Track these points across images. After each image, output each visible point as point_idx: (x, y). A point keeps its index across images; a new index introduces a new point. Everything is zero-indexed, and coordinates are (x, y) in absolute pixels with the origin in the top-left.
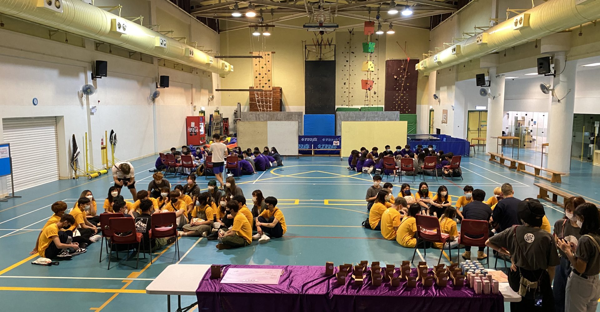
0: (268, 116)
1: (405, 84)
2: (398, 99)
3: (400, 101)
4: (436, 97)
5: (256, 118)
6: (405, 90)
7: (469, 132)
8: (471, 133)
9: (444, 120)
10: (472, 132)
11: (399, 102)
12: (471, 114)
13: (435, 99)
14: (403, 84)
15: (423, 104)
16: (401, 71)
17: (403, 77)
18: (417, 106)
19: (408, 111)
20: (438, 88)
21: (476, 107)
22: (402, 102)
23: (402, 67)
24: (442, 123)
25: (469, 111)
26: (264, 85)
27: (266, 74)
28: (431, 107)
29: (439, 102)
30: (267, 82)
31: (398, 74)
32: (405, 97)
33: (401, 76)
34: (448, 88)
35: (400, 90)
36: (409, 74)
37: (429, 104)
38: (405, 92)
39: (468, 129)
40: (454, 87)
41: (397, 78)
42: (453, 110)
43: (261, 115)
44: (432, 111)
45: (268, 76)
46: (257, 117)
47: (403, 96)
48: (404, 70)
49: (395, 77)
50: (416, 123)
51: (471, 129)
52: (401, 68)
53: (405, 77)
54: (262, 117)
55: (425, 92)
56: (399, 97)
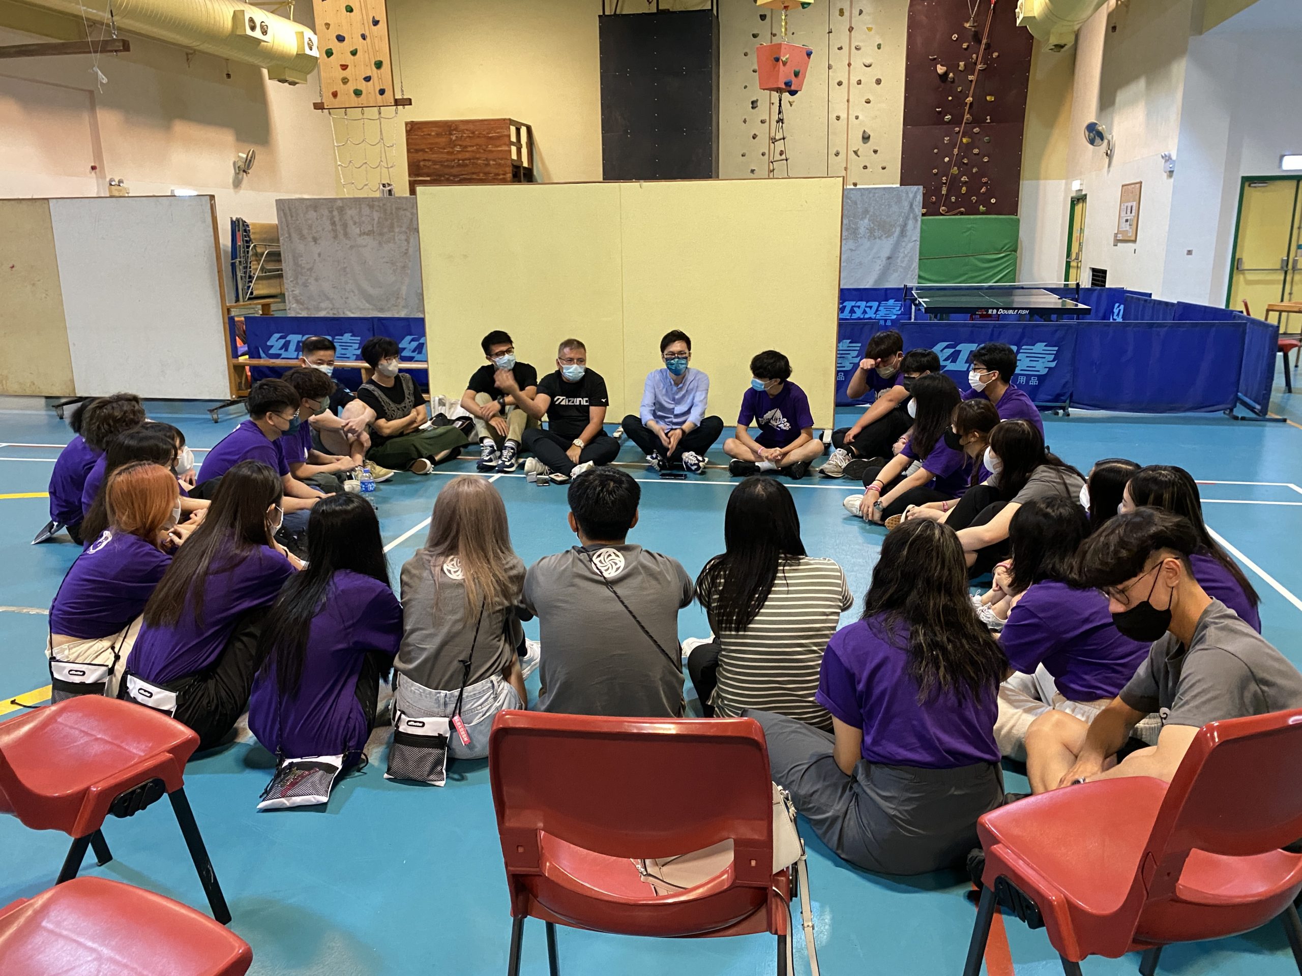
0: (376, 215)
1: (979, 99)
2: (950, 155)
3: (960, 164)
4: (1095, 134)
5: (333, 223)
6: (977, 120)
7: (1239, 279)
8: (1249, 283)
9: (1125, 227)
10: (1250, 276)
11: (955, 170)
12: (1255, 194)
13: (1092, 142)
14: (970, 99)
15: (1046, 179)
16: (965, 45)
17: (970, 68)
18: (1026, 186)
19: (986, 203)
20: (1107, 101)
21: (1282, 157)
22: (965, 168)
23: (967, 25)
24: (1117, 241)
25: (1248, 181)
26: (362, 85)
27: (364, 37)
28: (1076, 186)
29: (1109, 155)
30: (372, 71)
31: (950, 56)
32: (976, 151)
33: (962, 64)
34: (1149, 84)
35: (957, 121)
36: (995, 55)
37: (1069, 176)
38: (976, 130)
39: (1236, 265)
40: (1180, 69)
41: (946, 74)
42: (1171, 173)
43: (350, 213)
44: (1079, 200)
45: (373, 44)
46: (337, 219)
47: (968, 144)
48: (977, 38)
49: (941, 69)
50: (1015, 251)
51: (1246, 265)
52: (962, 31)
53: (979, 67)
54: (356, 219)
55: (1056, 132)
56: (956, 151)
